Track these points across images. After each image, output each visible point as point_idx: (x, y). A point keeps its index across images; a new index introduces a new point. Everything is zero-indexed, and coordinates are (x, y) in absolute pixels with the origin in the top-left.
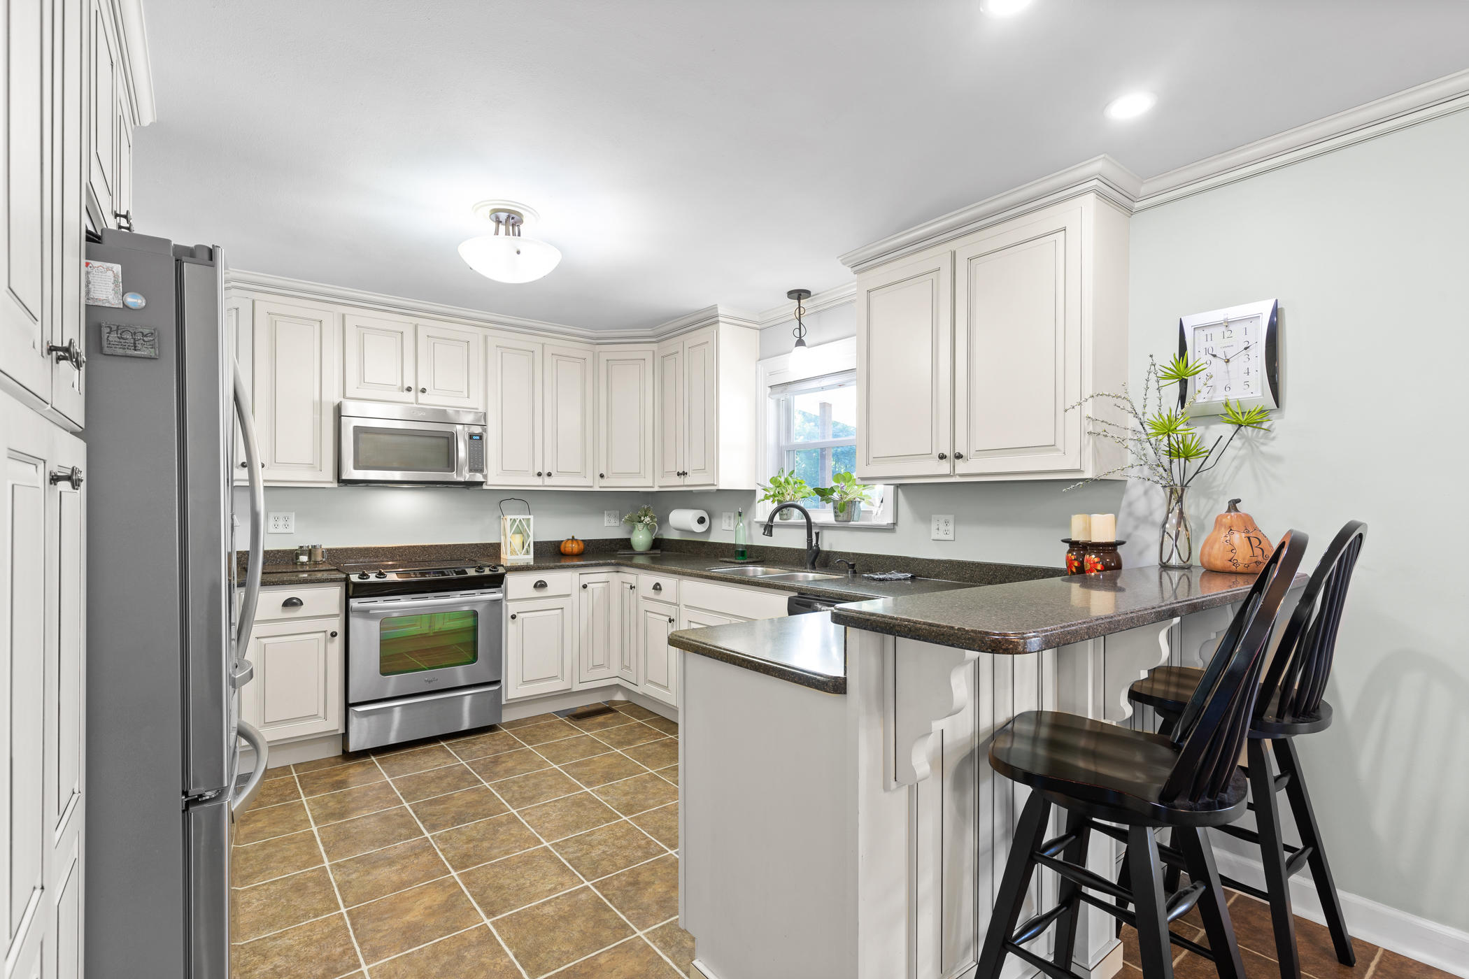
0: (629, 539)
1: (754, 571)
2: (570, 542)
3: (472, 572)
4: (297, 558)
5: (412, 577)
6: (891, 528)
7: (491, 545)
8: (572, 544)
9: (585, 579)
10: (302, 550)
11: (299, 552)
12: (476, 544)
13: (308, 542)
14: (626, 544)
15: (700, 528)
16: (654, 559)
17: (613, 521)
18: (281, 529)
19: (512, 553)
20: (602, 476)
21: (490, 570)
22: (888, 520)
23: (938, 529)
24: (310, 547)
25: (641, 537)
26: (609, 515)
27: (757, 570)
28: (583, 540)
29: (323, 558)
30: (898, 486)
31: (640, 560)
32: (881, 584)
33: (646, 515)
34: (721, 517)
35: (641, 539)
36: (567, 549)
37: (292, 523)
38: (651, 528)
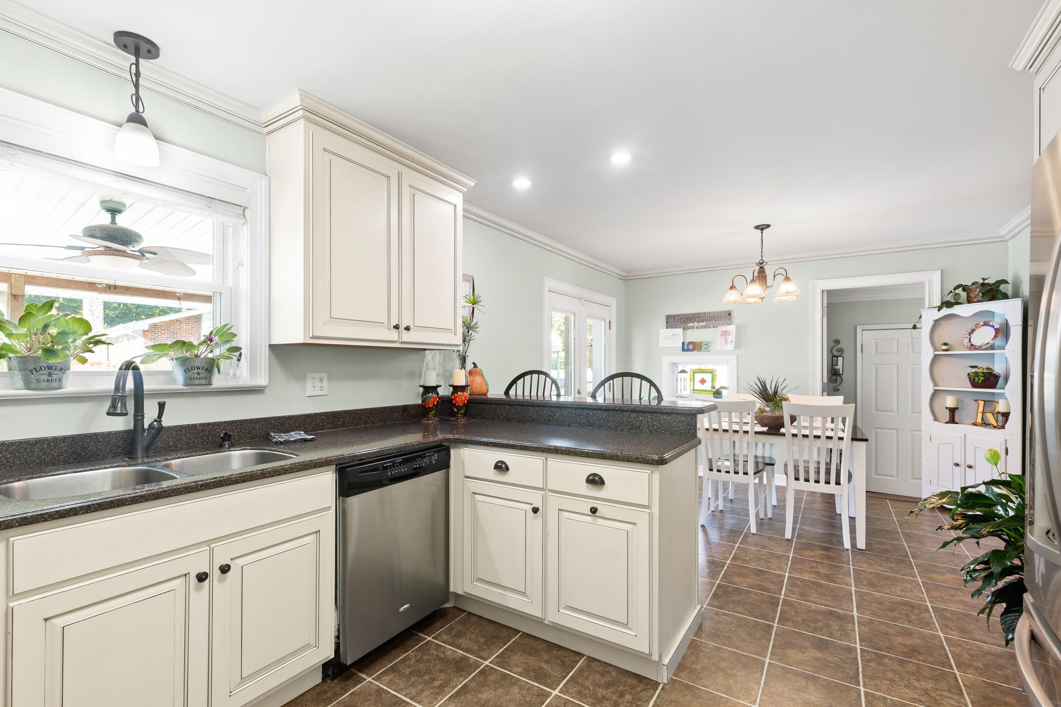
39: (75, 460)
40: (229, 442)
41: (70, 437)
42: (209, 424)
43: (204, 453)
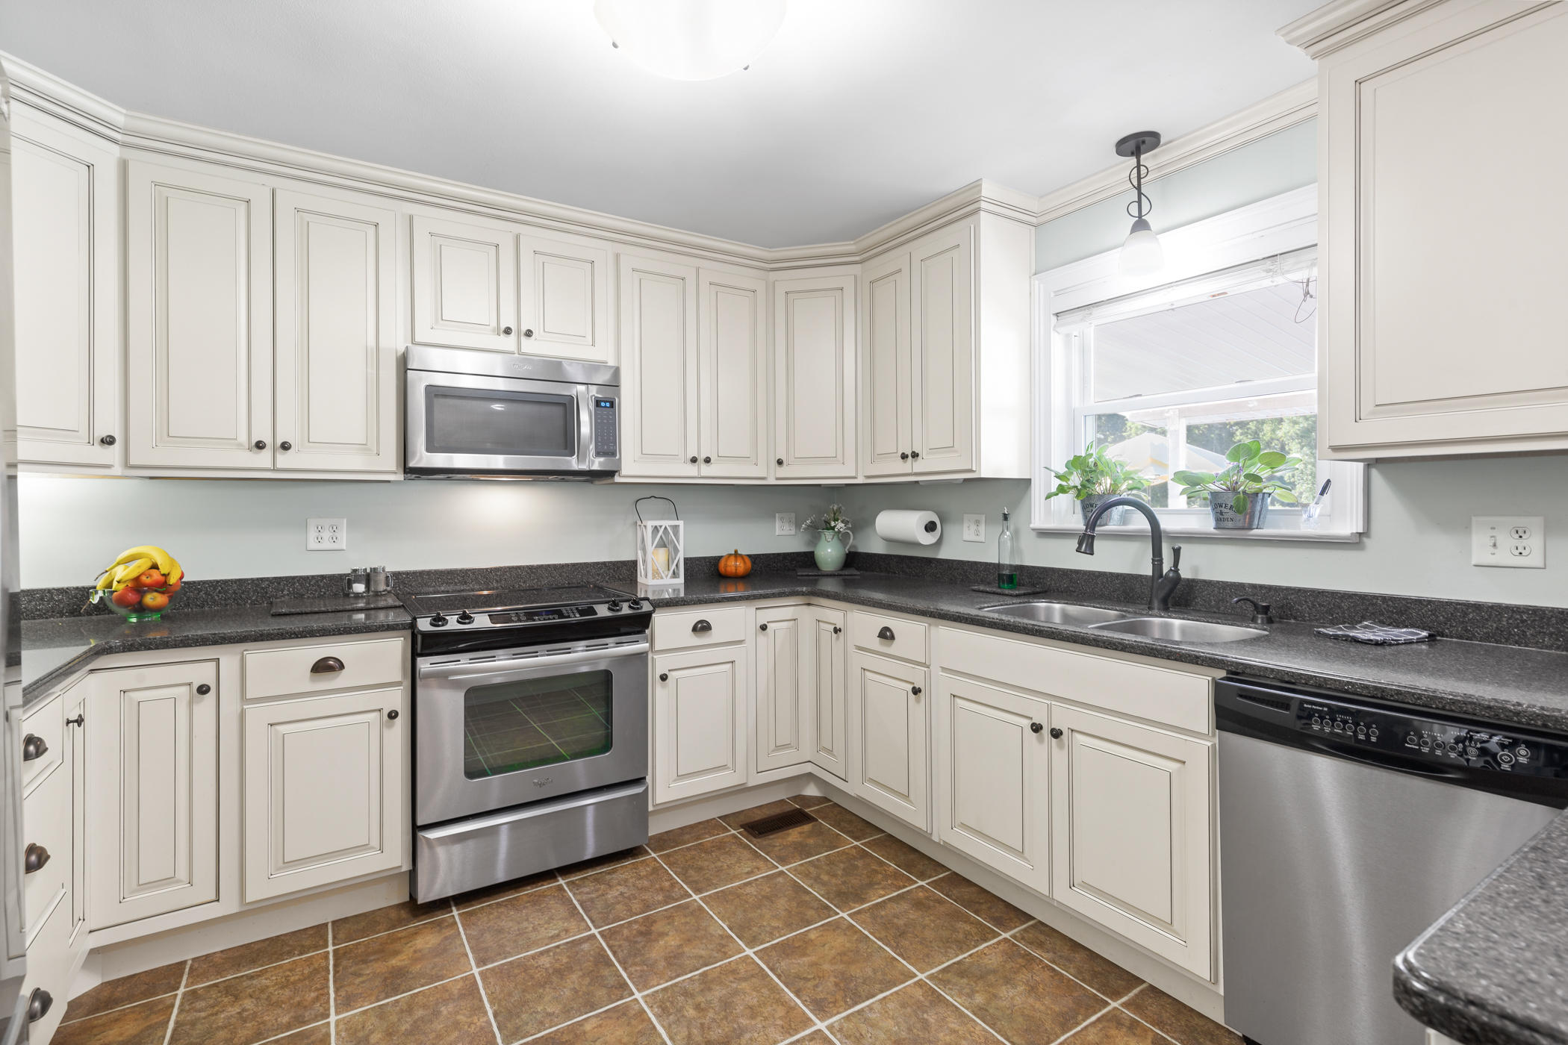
0: (813, 552)
1: (1048, 609)
2: (733, 558)
3: (603, 611)
4: (350, 587)
5: (513, 621)
6: (1356, 542)
7: (624, 563)
8: (736, 561)
9: (764, 616)
10: (355, 576)
11: (352, 578)
12: (604, 563)
13: (364, 564)
14: (806, 561)
15: (928, 539)
16: (848, 582)
17: (787, 527)
18: (327, 545)
19: (654, 577)
20: (780, 462)
21: (630, 607)
22: (1349, 526)
23: (1495, 545)
24: (368, 571)
25: (829, 550)
26: (782, 519)
27: (1053, 608)
28: (748, 555)
29: (388, 586)
30: (1370, 464)
31: (829, 585)
32: (1380, 651)
33: (836, 520)
34: (961, 521)
35: (829, 553)
36: (729, 569)
37: (343, 536)
38: (843, 538)
39: (1125, 598)
40: (1264, 616)
41: (1121, 574)
42: (1262, 587)
43: (1214, 621)
